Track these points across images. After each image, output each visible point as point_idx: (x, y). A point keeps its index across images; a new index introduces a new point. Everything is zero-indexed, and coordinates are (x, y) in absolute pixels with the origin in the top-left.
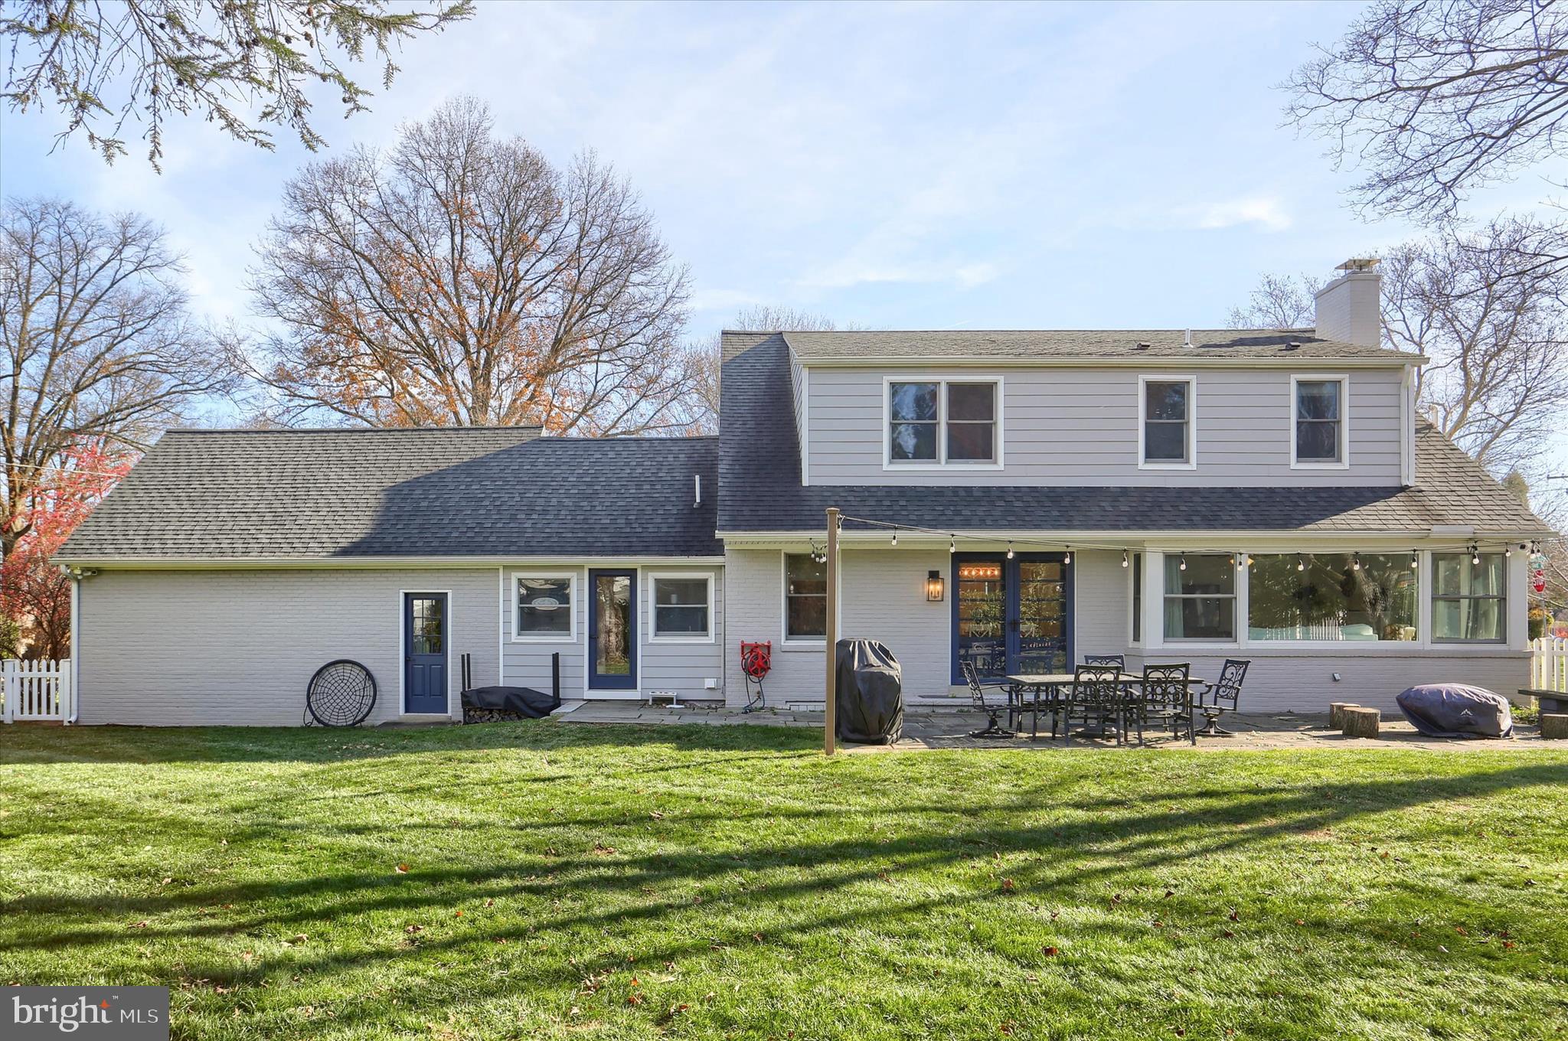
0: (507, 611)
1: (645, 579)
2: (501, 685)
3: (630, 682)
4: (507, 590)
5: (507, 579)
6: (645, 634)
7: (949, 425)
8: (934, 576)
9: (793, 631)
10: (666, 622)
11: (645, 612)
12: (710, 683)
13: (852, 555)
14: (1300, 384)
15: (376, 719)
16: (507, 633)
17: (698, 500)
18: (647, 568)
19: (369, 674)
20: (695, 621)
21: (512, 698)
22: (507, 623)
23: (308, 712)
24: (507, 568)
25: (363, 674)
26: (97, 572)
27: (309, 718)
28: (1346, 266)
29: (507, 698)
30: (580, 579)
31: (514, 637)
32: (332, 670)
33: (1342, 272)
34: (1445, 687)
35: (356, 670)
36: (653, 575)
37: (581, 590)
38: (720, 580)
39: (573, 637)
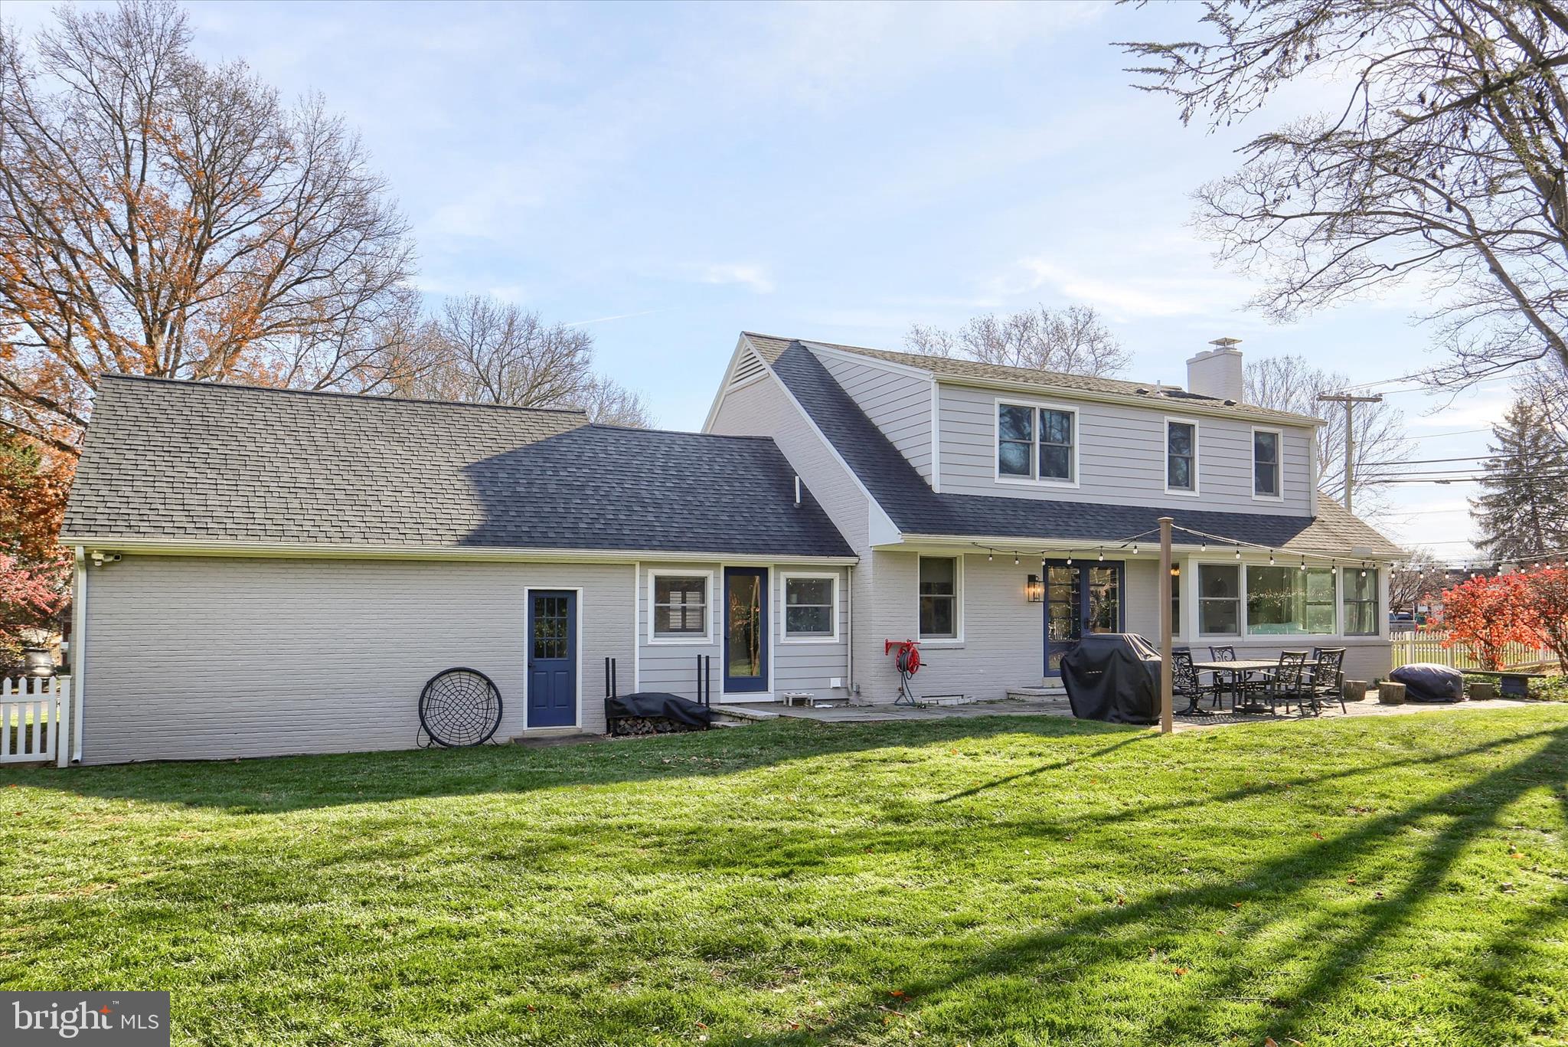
0: (643, 611)
1: (777, 579)
2: (637, 692)
3: (761, 684)
4: (644, 588)
5: (644, 577)
6: (777, 635)
7: (1041, 446)
8: (1032, 580)
9: (925, 630)
10: (798, 621)
11: (777, 612)
12: (836, 682)
13: (977, 560)
14: (1257, 434)
15: (501, 737)
16: (643, 635)
17: (798, 501)
18: (779, 567)
19: (490, 683)
20: (820, 622)
21: (670, 704)
22: (643, 623)
23: (423, 731)
24: (645, 564)
25: (483, 684)
26: (119, 557)
27: (425, 740)
28: (1218, 343)
29: (666, 704)
30: (716, 578)
31: (651, 639)
32: (446, 679)
33: (1213, 347)
34: (1431, 666)
35: (475, 679)
36: (785, 575)
37: (716, 589)
38: (845, 580)
39: (710, 639)
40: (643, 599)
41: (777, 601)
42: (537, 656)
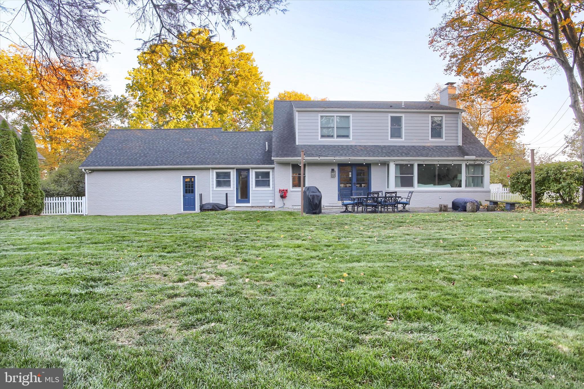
0: (213, 181)
1: (252, 172)
2: (211, 202)
3: (248, 201)
4: (213, 175)
5: (213, 172)
6: (252, 187)
8: (332, 171)
9: (294, 186)
10: (258, 184)
11: (252, 181)
12: (271, 201)
14: (432, 117)
16: (213, 188)
17: (267, 149)
18: (252, 168)
20: (267, 184)
22: (213, 184)
24: (213, 169)
26: (93, 171)
28: (447, 84)
29: (213, 206)
30: (234, 172)
31: (215, 189)
33: (446, 86)
36: (254, 171)
37: (234, 175)
38: (273, 172)
39: (232, 189)
40: (213, 178)
41: (252, 178)
42: (186, 193)
